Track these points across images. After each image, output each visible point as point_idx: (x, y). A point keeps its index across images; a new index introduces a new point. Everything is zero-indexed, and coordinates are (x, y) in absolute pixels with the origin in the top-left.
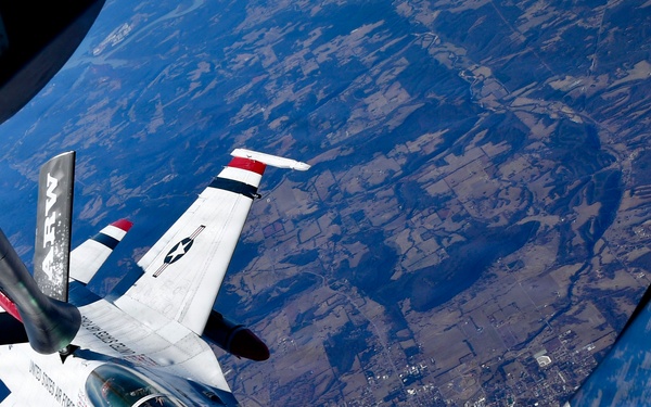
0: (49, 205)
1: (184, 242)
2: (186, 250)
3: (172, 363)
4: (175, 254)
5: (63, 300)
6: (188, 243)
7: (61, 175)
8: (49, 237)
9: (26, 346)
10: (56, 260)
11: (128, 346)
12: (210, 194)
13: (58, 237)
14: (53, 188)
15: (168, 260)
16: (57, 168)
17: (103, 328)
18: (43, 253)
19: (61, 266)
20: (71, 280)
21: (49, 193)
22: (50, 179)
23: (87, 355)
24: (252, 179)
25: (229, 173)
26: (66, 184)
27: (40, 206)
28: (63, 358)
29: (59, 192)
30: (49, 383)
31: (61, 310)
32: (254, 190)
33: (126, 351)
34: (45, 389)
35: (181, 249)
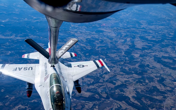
0: (68, 44)
1: (83, 65)
2: (82, 67)
3: (66, 81)
4: (80, 66)
5: (58, 58)
6: (83, 66)
7: (73, 42)
8: (64, 48)
9: (47, 60)
10: (62, 52)
11: (62, 73)
12: (92, 62)
13: (65, 50)
15: (78, 66)
16: (74, 40)
17: (61, 67)
18: (61, 50)
19: (62, 54)
20: (62, 57)
21: (70, 43)
22: (72, 41)
23: (55, 69)
26: (73, 44)
27: (67, 43)
28: (51, 66)
29: (71, 44)
30: (46, 67)
31: (56, 59)
32: (99, 67)
33: (61, 74)
34: (44, 68)
35: (81, 66)
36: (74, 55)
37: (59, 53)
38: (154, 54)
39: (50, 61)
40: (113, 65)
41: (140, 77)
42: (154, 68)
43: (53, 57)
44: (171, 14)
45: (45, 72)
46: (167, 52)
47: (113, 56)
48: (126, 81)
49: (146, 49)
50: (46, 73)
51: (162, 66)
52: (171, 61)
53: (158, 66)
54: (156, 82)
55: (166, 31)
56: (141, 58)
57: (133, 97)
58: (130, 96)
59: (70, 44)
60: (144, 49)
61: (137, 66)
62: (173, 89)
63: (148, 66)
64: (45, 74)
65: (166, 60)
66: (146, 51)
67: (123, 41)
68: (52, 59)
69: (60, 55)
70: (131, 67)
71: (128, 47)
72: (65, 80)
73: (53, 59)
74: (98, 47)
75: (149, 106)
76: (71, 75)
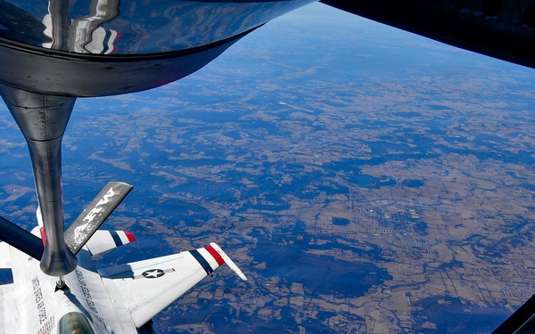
0: (101, 202)
1: (159, 271)
2: (158, 276)
4: (150, 274)
5: (74, 253)
6: (161, 273)
7: (118, 193)
8: (90, 218)
9: (39, 262)
10: (85, 231)
11: (96, 306)
12: (187, 255)
13: (94, 221)
14: (109, 195)
15: (144, 274)
16: (118, 188)
17: (88, 287)
18: (81, 223)
19: (86, 236)
20: (85, 248)
21: (105, 197)
22: (111, 190)
23: (72, 298)
24: (214, 264)
25: (203, 252)
26: (118, 199)
27: (96, 199)
28: (57, 289)
29: (111, 200)
30: (39, 295)
31: (68, 255)
32: (211, 270)
33: (93, 309)
34: (35, 297)
35: (155, 274)
36: (125, 239)
37: (76, 235)
39: (48, 265)
43: (56, 250)
45: (37, 312)
50: (43, 315)
59: (106, 201)
64: (38, 318)
68: (53, 257)
69: (80, 242)
72: (108, 328)
73: (57, 255)
76: (127, 307)
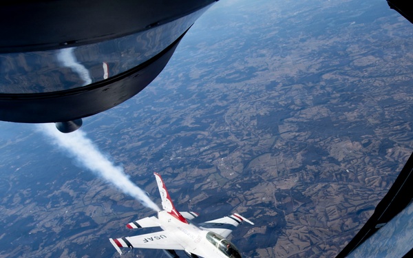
38: (215, 77)
40: (163, 109)
41: (199, 105)
42: (215, 90)
44: (245, 16)
46: (232, 68)
47: (162, 100)
48: (181, 116)
49: (206, 75)
51: (226, 84)
52: (237, 75)
53: (221, 86)
54: (218, 101)
55: (235, 43)
56: (199, 88)
57: (192, 124)
58: (188, 125)
60: (202, 76)
61: (194, 97)
62: (236, 99)
63: (208, 91)
65: (231, 77)
66: (206, 78)
67: (173, 79)
70: (187, 101)
71: (180, 84)
74: (140, 100)
75: (210, 123)
